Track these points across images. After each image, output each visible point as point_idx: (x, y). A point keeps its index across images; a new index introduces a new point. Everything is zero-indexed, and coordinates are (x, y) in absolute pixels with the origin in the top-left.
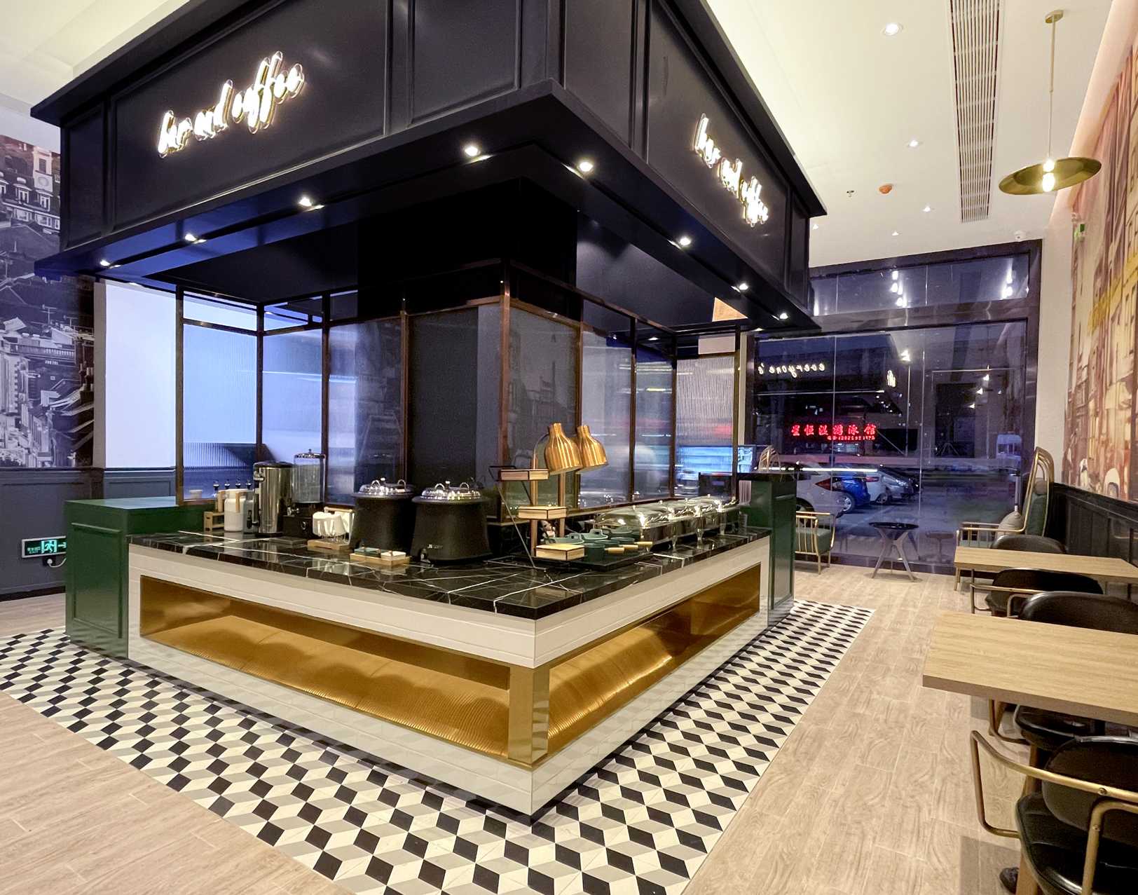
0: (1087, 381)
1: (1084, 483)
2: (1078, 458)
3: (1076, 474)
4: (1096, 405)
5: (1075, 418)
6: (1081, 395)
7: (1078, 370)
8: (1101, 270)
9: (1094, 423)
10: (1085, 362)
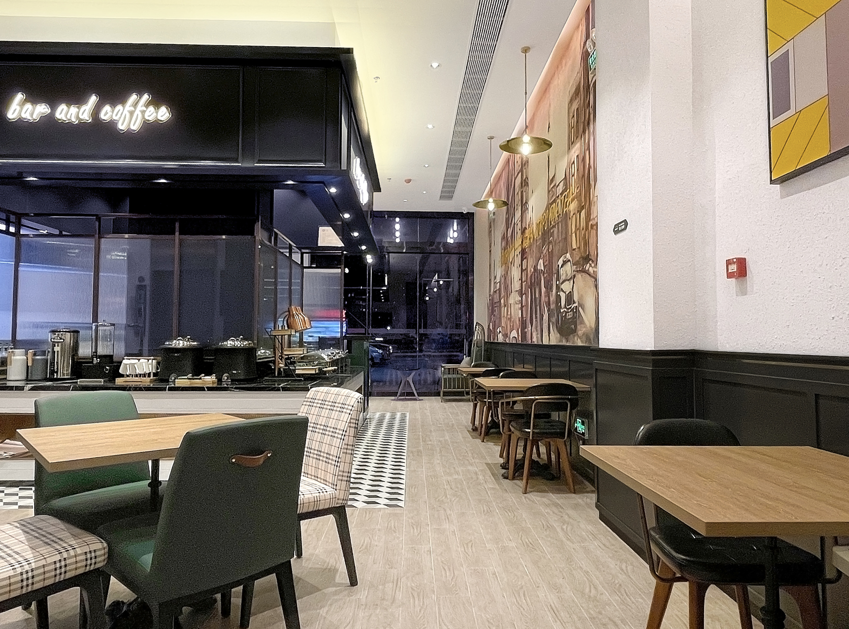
0: (500, 289)
1: (501, 339)
2: (496, 327)
3: (496, 335)
4: (504, 301)
5: (494, 307)
6: (496, 297)
7: (494, 283)
8: (504, 238)
9: (504, 311)
10: (498, 280)
